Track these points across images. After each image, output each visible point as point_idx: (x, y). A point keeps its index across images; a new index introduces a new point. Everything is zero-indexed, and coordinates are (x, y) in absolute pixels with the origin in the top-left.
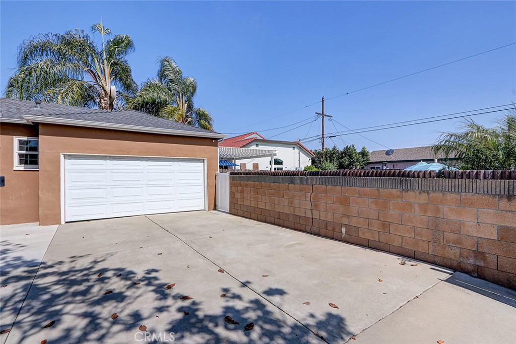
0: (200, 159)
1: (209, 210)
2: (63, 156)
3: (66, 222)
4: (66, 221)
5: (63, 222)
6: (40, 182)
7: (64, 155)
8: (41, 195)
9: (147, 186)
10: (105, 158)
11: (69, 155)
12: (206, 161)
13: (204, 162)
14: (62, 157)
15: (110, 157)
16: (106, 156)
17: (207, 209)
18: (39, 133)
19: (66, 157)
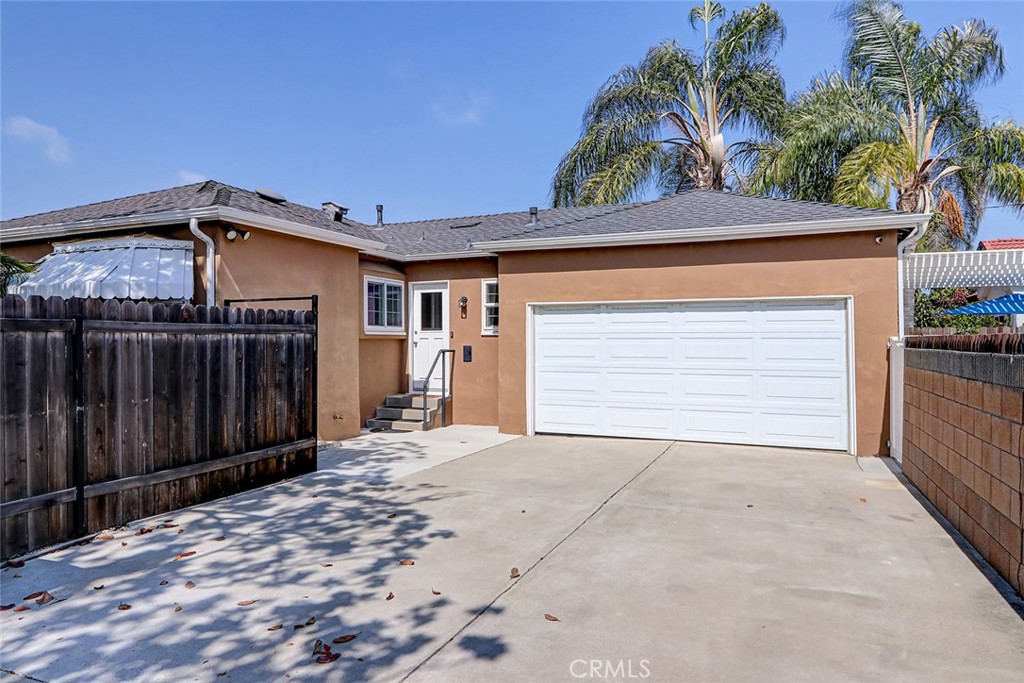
0: (835, 300)
1: (861, 453)
2: (530, 308)
3: (537, 433)
4: (537, 430)
5: (530, 432)
6: (500, 356)
7: (534, 307)
8: (501, 380)
9: (683, 371)
10: (597, 309)
11: (541, 307)
12: (851, 303)
13: (846, 308)
14: (529, 310)
15: (607, 305)
16: (599, 305)
17: (854, 451)
18: (499, 271)
19: (537, 311)
